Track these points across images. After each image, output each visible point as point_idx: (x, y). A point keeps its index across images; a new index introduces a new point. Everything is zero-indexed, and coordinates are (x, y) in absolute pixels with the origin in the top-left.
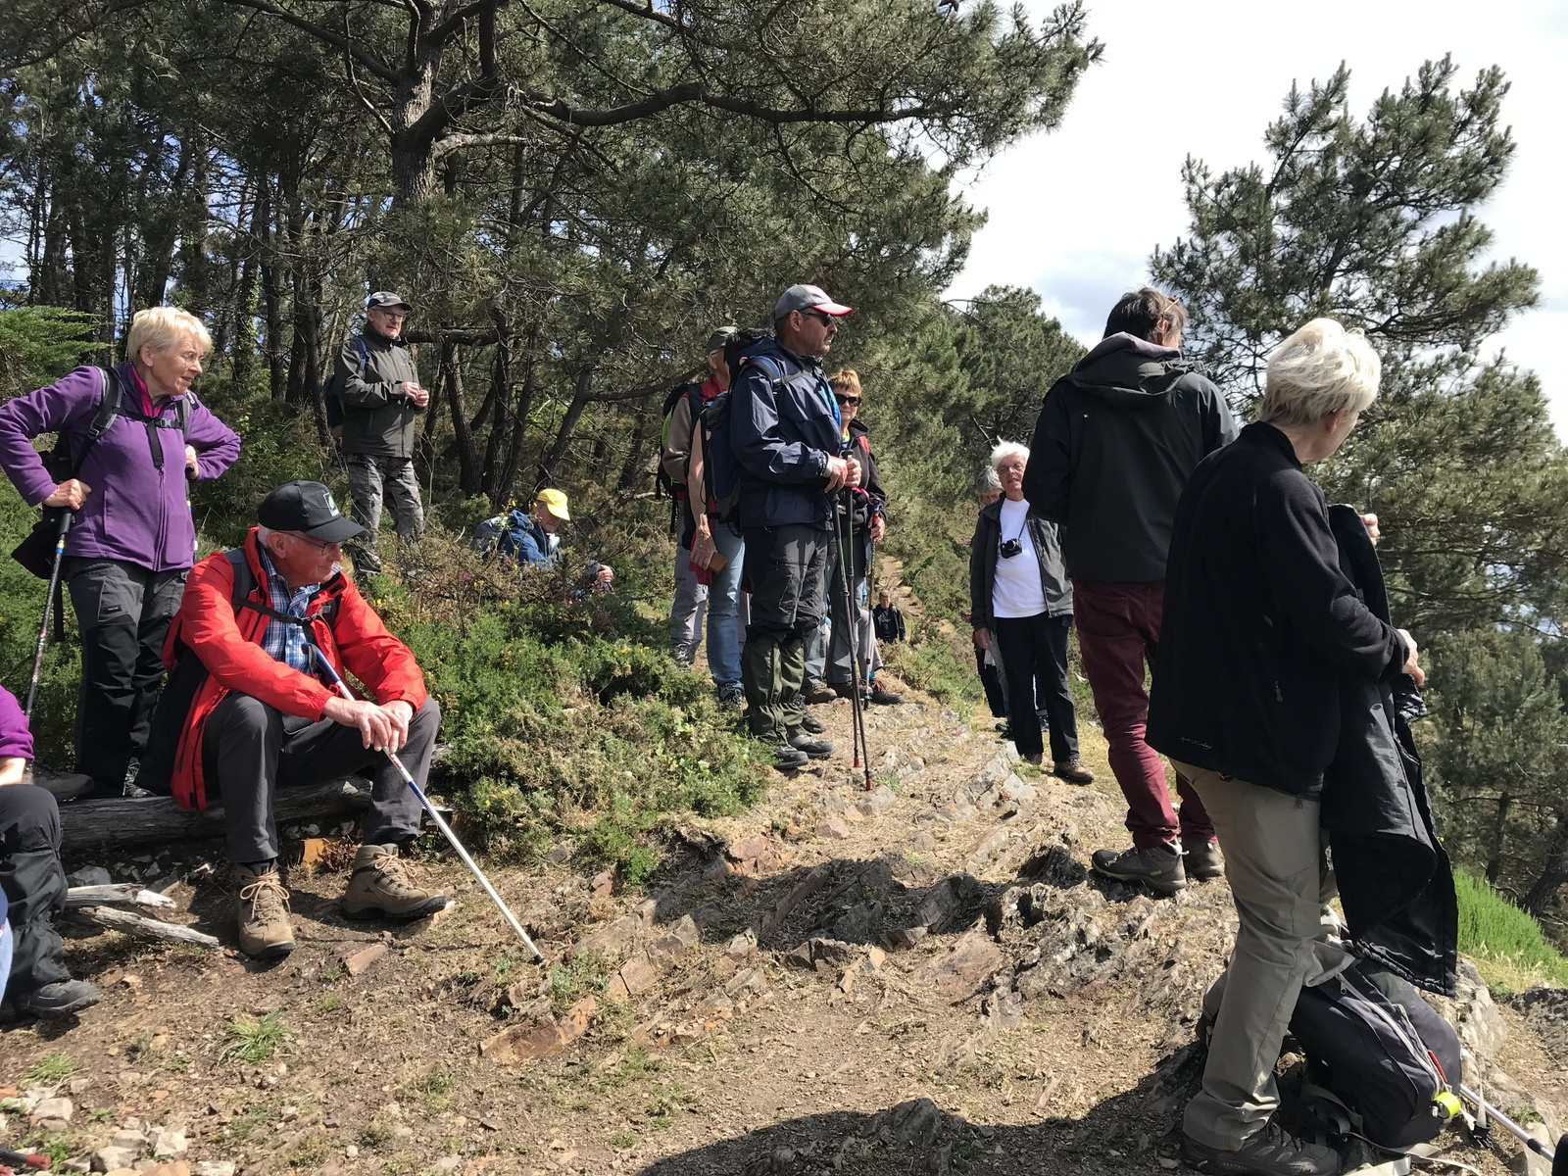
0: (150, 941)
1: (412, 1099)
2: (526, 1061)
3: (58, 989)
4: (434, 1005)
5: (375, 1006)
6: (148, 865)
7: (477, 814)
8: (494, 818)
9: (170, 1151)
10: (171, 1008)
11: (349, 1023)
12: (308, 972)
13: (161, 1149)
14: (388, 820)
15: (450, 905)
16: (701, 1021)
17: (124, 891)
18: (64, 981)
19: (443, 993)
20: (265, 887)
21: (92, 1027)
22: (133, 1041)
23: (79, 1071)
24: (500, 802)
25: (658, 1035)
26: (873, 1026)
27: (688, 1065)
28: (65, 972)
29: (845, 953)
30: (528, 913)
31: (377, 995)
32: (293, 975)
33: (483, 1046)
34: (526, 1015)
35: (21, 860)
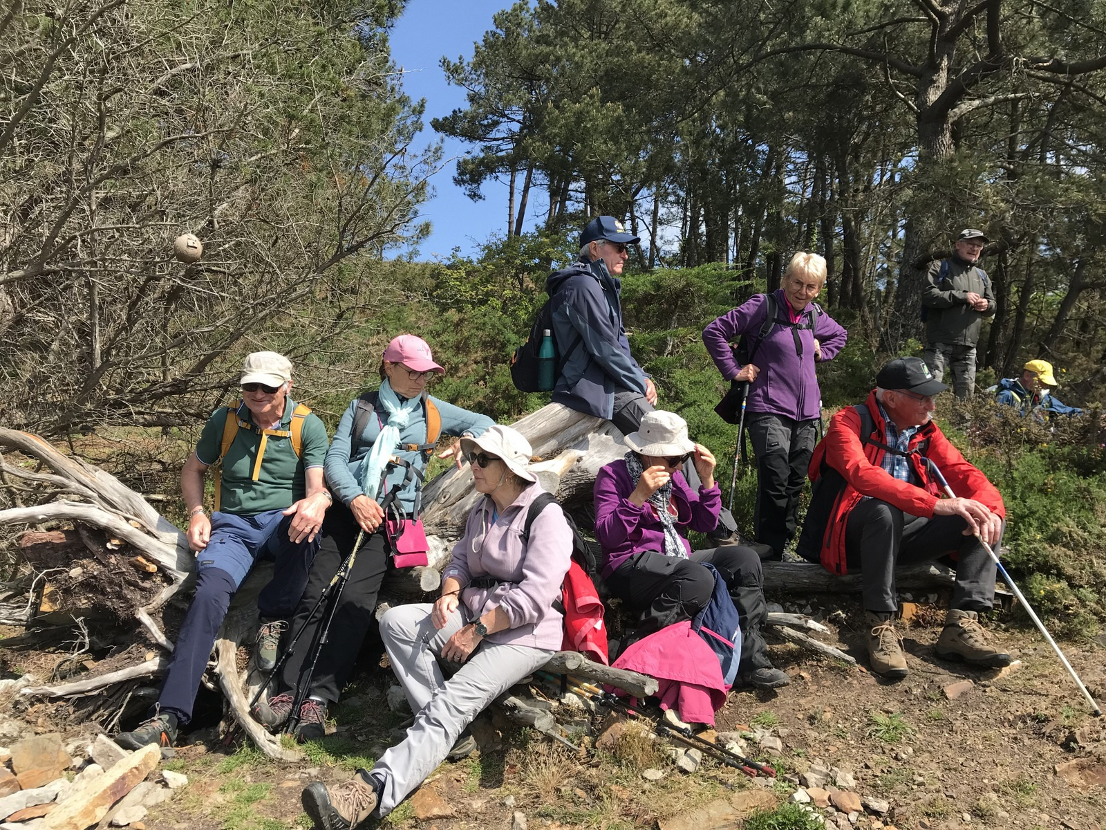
0: (814, 653)
1: (1005, 793)
2: (1092, 786)
3: (767, 672)
5: (970, 723)
7: (1034, 600)
8: (1047, 604)
9: (845, 785)
10: (831, 697)
11: (952, 731)
12: (917, 691)
13: (840, 782)
14: (969, 594)
17: (800, 619)
18: (769, 668)
20: (887, 629)
21: (785, 698)
22: (811, 713)
23: (782, 724)
24: (1052, 592)
28: (769, 663)
32: (906, 691)
33: (1057, 768)
34: (1090, 753)
35: (743, 591)
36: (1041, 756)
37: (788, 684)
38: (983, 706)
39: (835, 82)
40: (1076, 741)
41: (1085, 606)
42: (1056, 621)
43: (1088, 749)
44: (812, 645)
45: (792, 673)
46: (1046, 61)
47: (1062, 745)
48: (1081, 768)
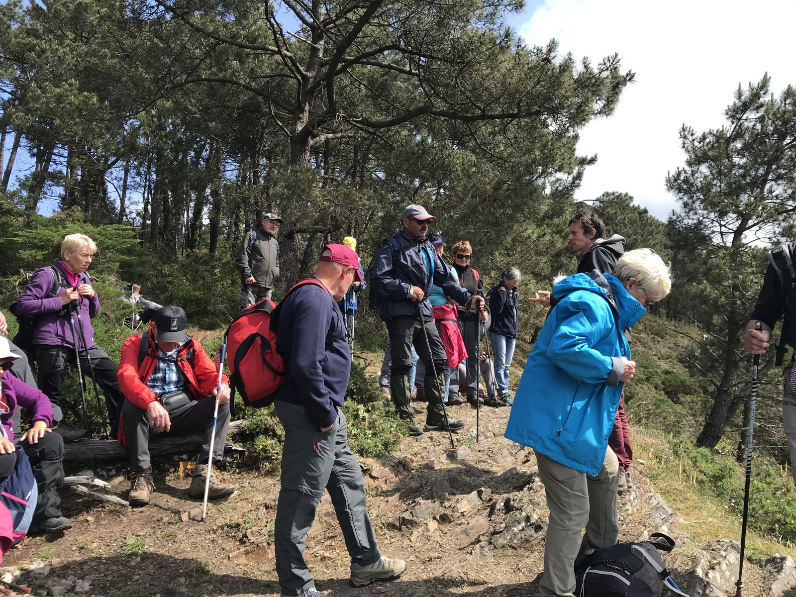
0: (100, 502)
2: (251, 563)
3: (55, 520)
4: (215, 536)
5: (188, 535)
6: (111, 470)
7: (256, 452)
8: (262, 454)
9: (81, 590)
10: (103, 531)
11: (174, 542)
12: (166, 519)
13: (78, 589)
14: (207, 453)
15: (236, 492)
16: (338, 551)
17: (88, 479)
18: (58, 517)
19: (220, 531)
21: (69, 537)
22: (81, 545)
23: (58, 556)
24: (266, 446)
25: (316, 556)
26: (417, 557)
27: (325, 570)
28: (60, 513)
29: (416, 523)
30: (267, 497)
31: (190, 531)
32: (158, 520)
33: (231, 556)
34: (253, 543)
37: (70, 527)
40: (247, 537)
42: (267, 464)
43: (252, 541)
44: (98, 497)
45: (81, 518)
46: (360, 118)
47: (239, 541)
48: (247, 553)
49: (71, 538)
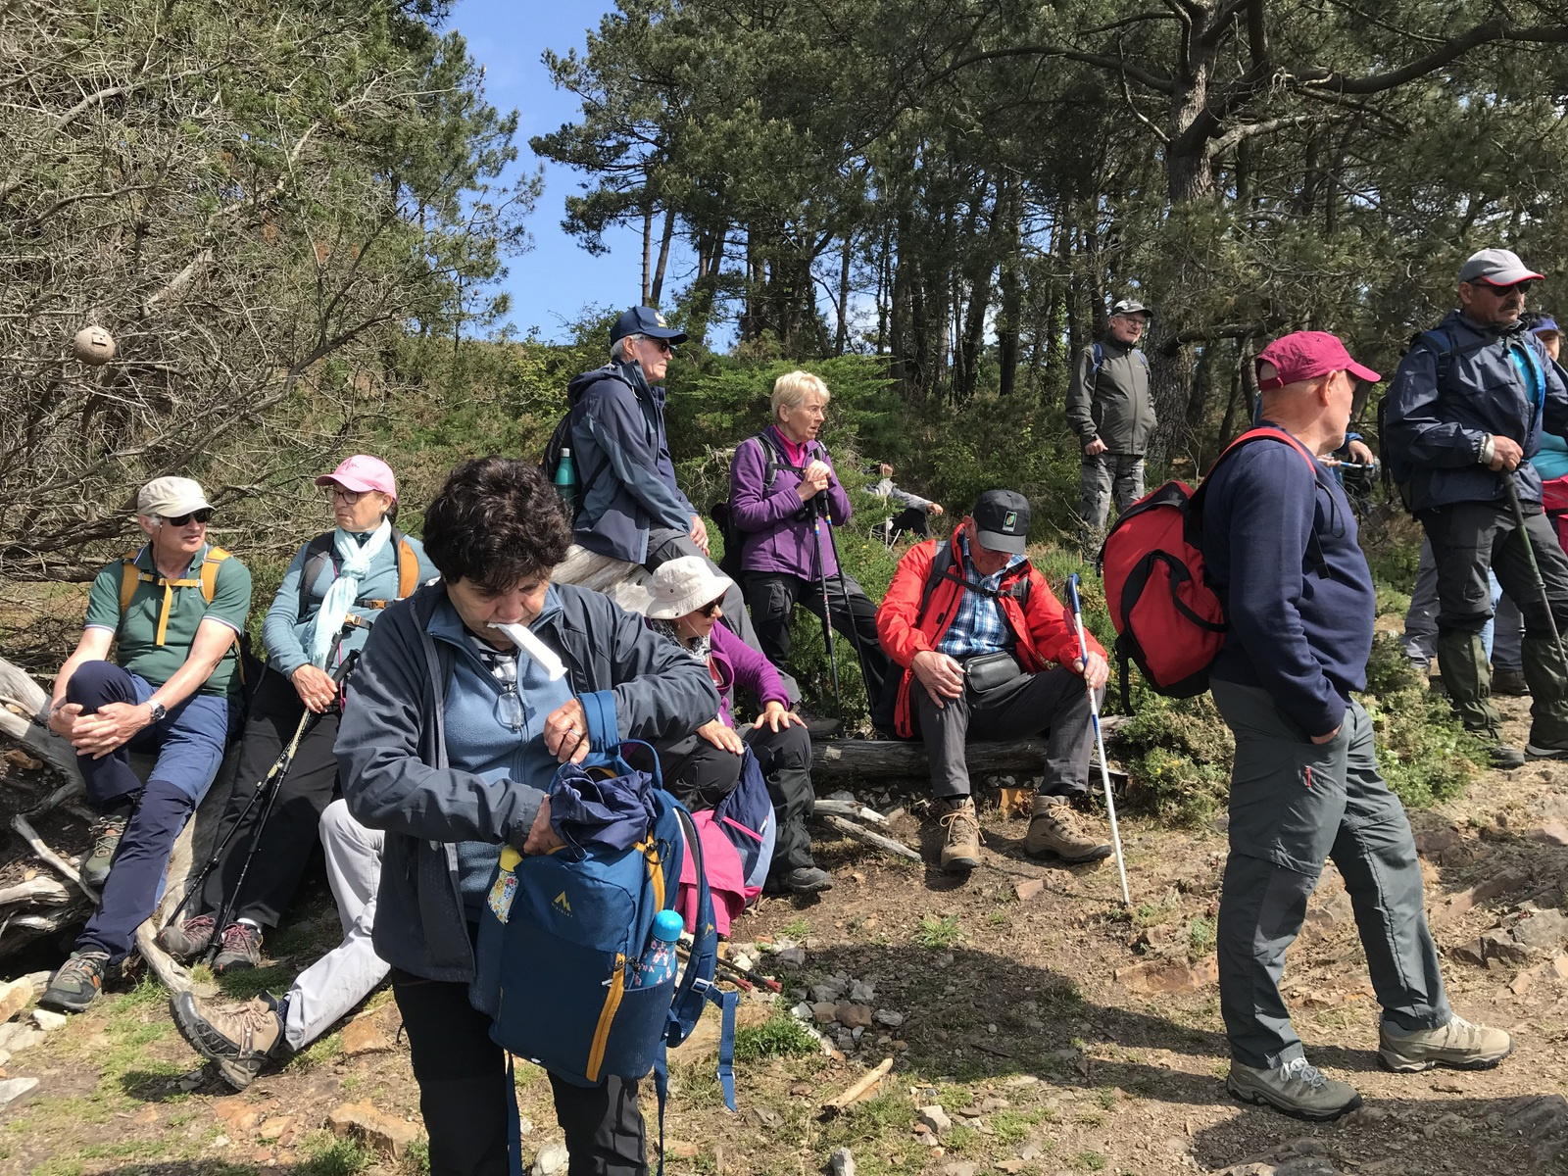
0: (872, 849)
1: (1047, 1002)
2: (1158, 993)
3: (804, 873)
4: (1083, 933)
5: (1032, 926)
6: (882, 795)
7: (1150, 780)
8: (1164, 785)
9: (861, 997)
10: (882, 901)
11: (1009, 935)
12: (987, 892)
13: (855, 995)
14: (1058, 776)
16: (1341, 992)
17: (853, 807)
18: (809, 867)
19: (1092, 925)
20: (958, 818)
21: (828, 904)
22: (851, 920)
23: (814, 934)
24: (1170, 770)
25: (1293, 997)
26: (1534, 1028)
27: (1317, 1027)
28: (811, 862)
29: (1524, 955)
30: (1181, 870)
31: (1036, 918)
32: (975, 893)
33: (1118, 974)
34: (1160, 954)
35: (784, 774)
36: (1103, 960)
37: (830, 888)
38: (1056, 906)
39: (1065, 99)
40: (1147, 942)
41: (1207, 786)
42: (1174, 805)
43: (1158, 951)
44: (870, 839)
45: (844, 874)
46: (1325, 77)
47: (1132, 947)
48: (1149, 972)
49: (832, 907)
